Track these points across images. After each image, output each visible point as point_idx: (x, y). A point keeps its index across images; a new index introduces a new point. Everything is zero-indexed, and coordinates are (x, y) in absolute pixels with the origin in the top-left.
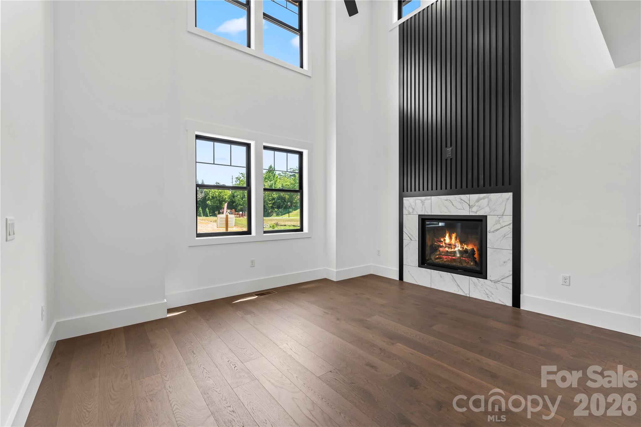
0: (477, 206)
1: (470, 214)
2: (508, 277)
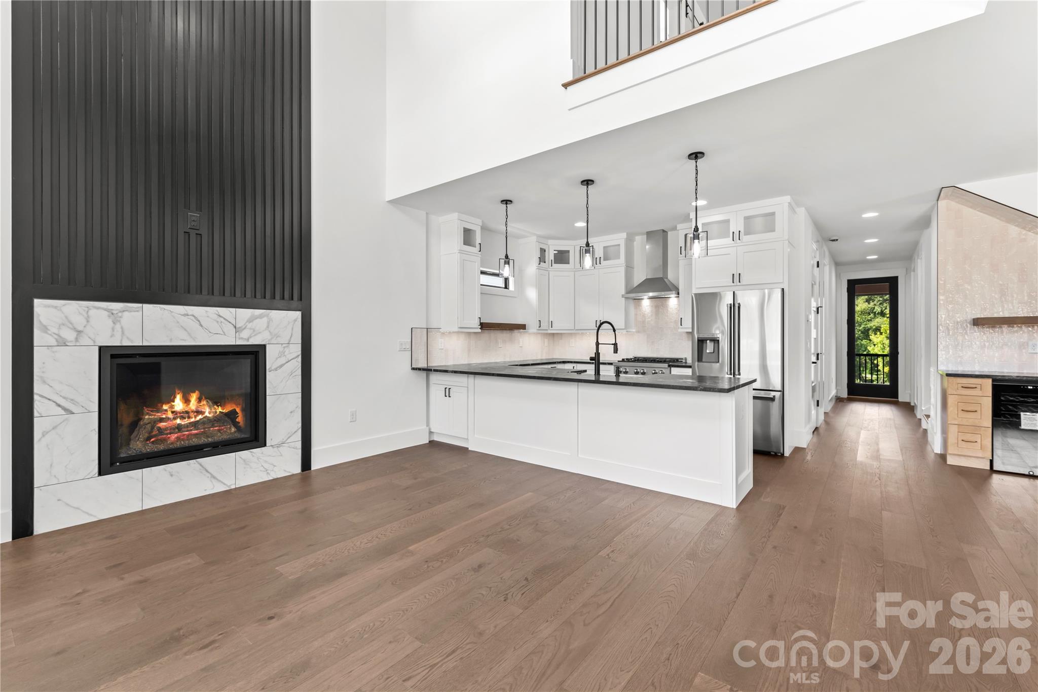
0: (250, 329)
1: (237, 343)
2: (296, 432)
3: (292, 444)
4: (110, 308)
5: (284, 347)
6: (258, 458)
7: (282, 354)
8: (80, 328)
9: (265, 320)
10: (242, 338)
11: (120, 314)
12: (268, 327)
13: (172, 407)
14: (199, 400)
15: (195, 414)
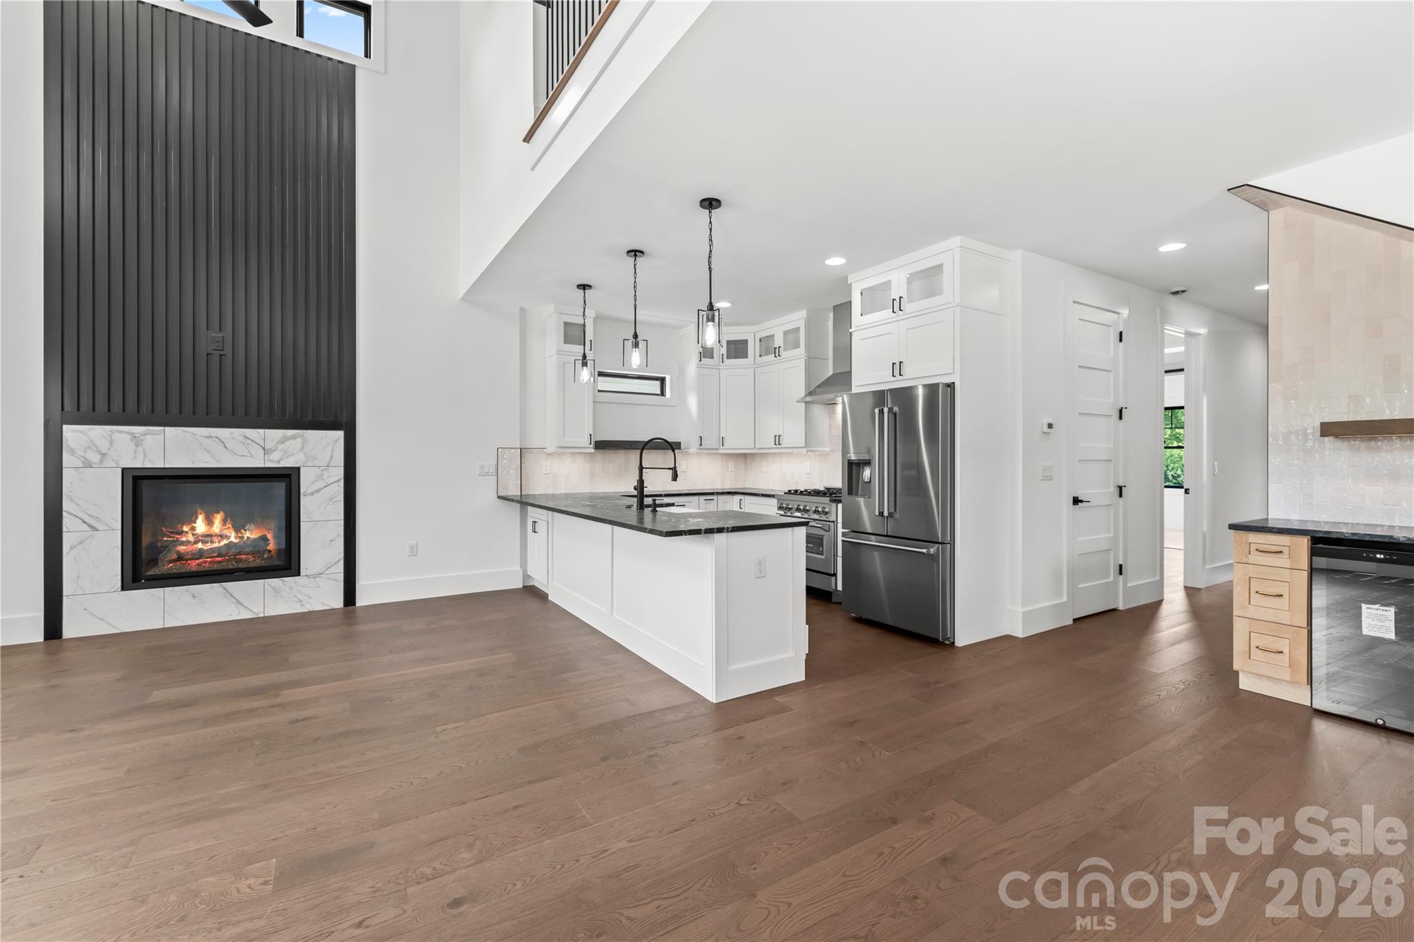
0: (281, 450)
1: (266, 466)
2: (337, 562)
3: (333, 576)
4: (132, 431)
5: (322, 470)
6: (290, 588)
7: (319, 478)
8: (104, 451)
9: (299, 441)
10: (271, 461)
11: (142, 437)
12: (302, 448)
13: (193, 529)
14: (224, 521)
15: (219, 538)
